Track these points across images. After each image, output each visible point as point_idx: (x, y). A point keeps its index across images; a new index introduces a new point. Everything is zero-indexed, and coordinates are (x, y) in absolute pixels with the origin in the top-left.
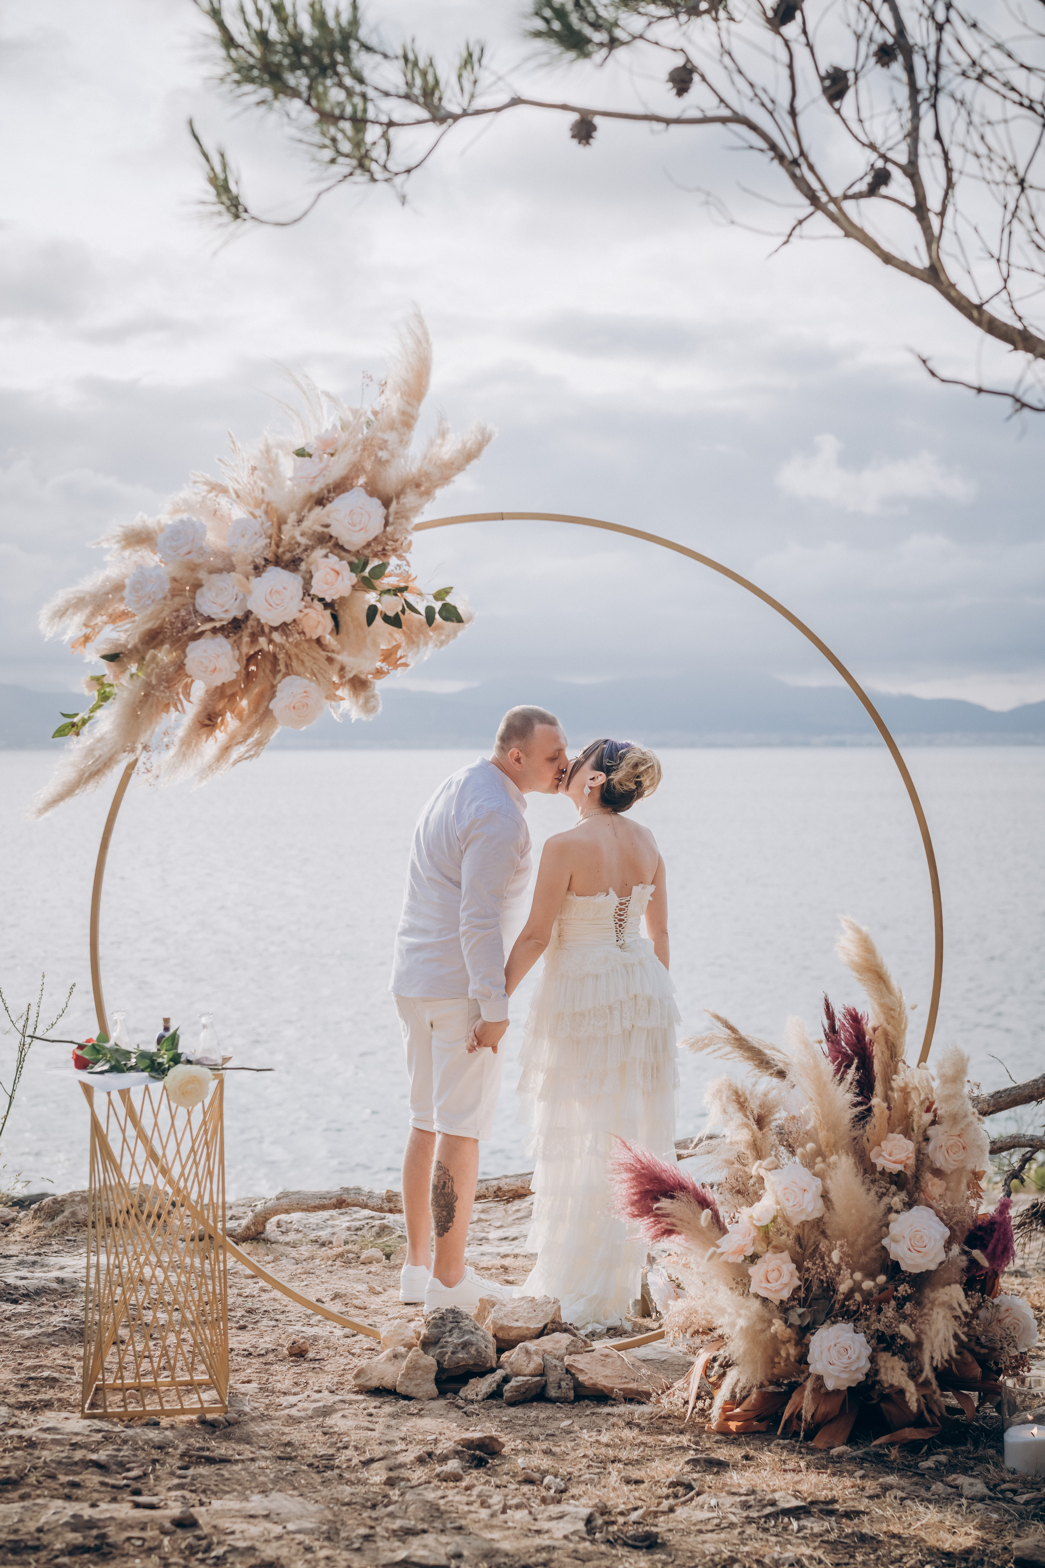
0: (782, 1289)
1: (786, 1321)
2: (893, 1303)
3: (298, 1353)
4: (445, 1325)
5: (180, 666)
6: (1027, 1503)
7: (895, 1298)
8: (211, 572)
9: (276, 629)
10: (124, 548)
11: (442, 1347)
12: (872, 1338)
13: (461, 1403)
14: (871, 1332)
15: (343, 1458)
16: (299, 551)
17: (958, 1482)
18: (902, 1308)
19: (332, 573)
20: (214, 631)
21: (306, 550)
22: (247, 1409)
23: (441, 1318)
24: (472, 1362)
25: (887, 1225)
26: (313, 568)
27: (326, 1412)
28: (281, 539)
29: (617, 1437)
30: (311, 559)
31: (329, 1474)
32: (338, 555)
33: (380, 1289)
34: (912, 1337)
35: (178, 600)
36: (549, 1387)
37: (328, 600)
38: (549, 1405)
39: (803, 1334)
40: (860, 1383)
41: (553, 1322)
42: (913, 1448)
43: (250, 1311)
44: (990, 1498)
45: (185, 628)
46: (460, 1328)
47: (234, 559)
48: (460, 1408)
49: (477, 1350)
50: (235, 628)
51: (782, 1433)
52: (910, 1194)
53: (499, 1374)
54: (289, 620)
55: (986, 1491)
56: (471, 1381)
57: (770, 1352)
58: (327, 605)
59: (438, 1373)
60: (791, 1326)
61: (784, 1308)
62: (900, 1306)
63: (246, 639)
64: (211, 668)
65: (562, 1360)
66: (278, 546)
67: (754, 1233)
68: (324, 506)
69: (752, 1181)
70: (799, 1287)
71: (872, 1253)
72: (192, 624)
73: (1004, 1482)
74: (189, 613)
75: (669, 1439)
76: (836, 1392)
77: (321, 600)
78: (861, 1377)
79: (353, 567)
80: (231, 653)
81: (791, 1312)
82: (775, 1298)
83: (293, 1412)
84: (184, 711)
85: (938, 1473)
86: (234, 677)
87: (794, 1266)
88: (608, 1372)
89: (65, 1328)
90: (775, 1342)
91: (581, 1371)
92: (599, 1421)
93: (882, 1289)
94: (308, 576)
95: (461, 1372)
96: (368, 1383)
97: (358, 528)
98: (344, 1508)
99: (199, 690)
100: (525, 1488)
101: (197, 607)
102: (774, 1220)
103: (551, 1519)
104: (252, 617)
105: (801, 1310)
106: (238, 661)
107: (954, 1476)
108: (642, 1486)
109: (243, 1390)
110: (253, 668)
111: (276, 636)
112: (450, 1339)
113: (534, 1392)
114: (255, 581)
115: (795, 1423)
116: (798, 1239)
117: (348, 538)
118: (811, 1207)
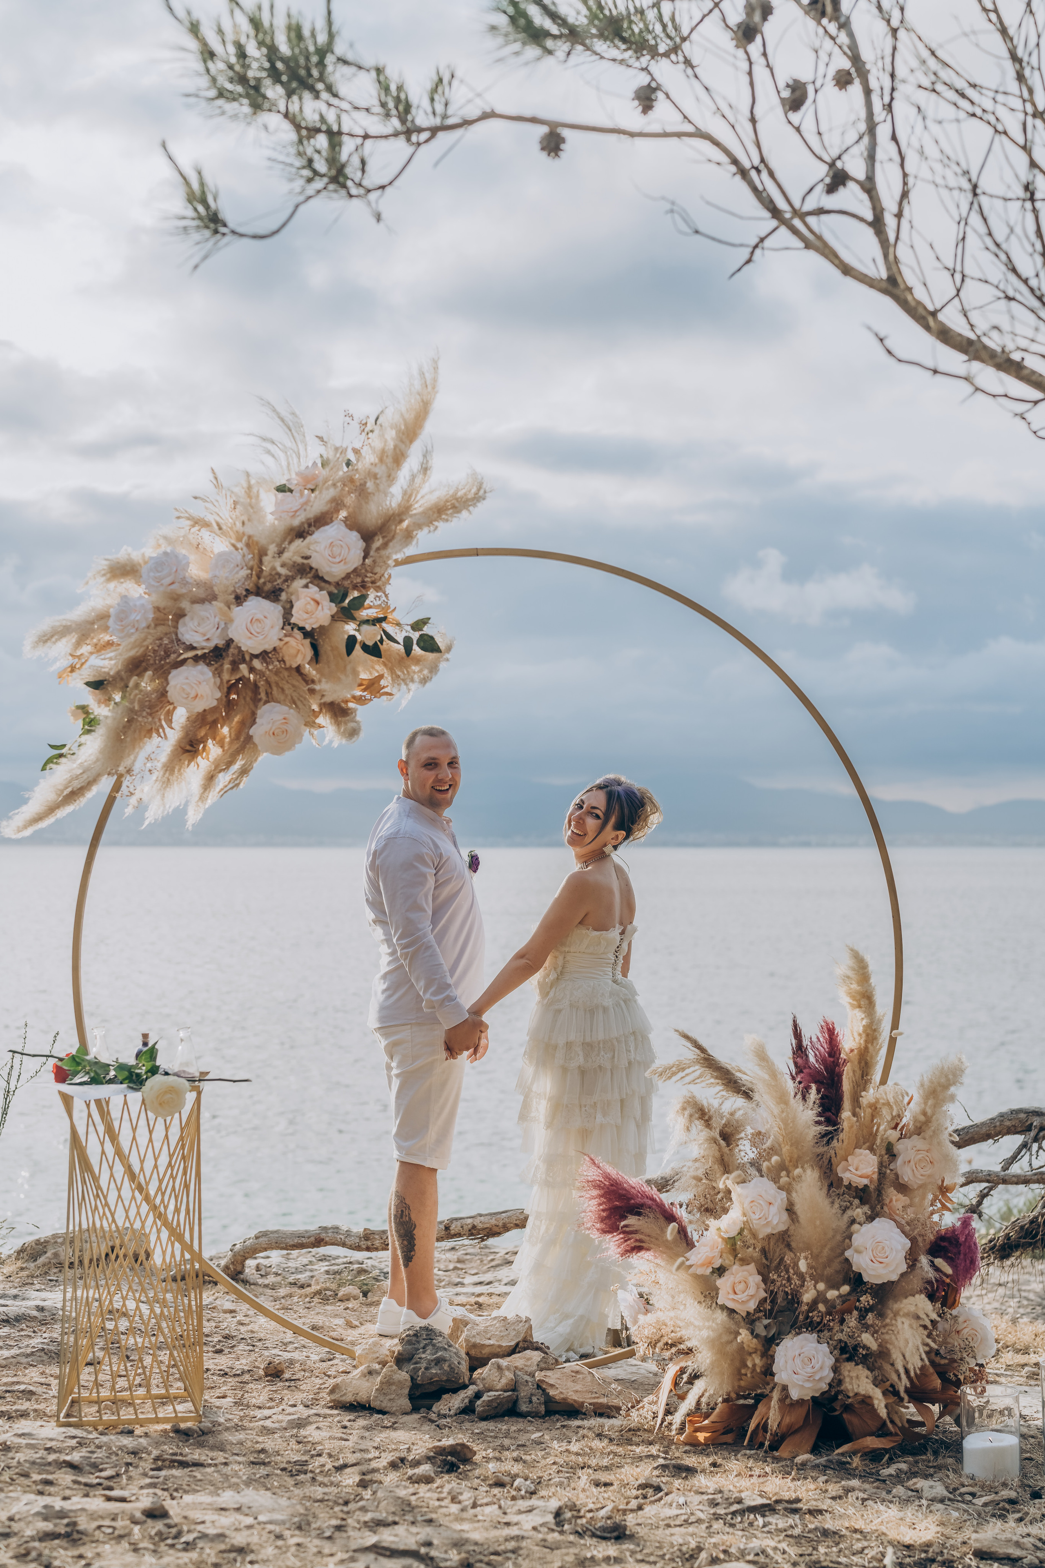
0: (748, 1301)
1: (752, 1333)
2: (855, 1313)
3: (274, 1373)
4: (418, 1342)
5: (163, 694)
6: (985, 1505)
7: (857, 1308)
8: (194, 602)
9: (257, 656)
10: (109, 580)
11: (416, 1363)
12: (835, 1348)
13: (433, 1416)
14: (835, 1343)
15: (317, 1464)
16: (279, 581)
17: (918, 1486)
18: (864, 1318)
19: (312, 602)
20: (196, 659)
21: (286, 580)
22: (222, 1420)
23: (415, 1335)
24: (445, 1378)
25: (850, 1237)
26: (293, 598)
27: (301, 1424)
28: (262, 570)
29: (587, 1446)
30: (290, 590)
31: (302, 1477)
32: (318, 586)
33: (357, 1323)
34: (874, 1346)
35: (161, 629)
36: (521, 1402)
37: (308, 628)
38: (521, 1420)
39: (769, 1343)
40: (823, 1393)
41: (525, 1340)
42: (874, 1456)
43: (227, 1337)
44: (950, 1500)
45: (169, 656)
46: (434, 1345)
47: (215, 589)
48: (433, 1421)
49: (449, 1366)
50: (217, 657)
51: (748, 1444)
52: (872, 1208)
53: (471, 1390)
54: (269, 647)
55: (946, 1493)
56: (444, 1396)
57: (737, 1364)
58: (307, 634)
59: (411, 1389)
60: (757, 1336)
61: (750, 1320)
62: (862, 1317)
63: (227, 666)
64: (193, 695)
65: (534, 1376)
66: (259, 577)
67: (721, 1245)
68: (304, 538)
69: (719, 1196)
70: (765, 1299)
71: (836, 1265)
72: (174, 652)
73: (963, 1486)
74: (172, 642)
75: (638, 1450)
76: (801, 1402)
77: (301, 629)
78: (825, 1387)
79: (333, 598)
80: (212, 680)
81: (757, 1323)
82: (742, 1310)
83: (268, 1423)
84: (166, 738)
85: (899, 1479)
86: (215, 703)
87: (760, 1278)
88: (578, 1387)
89: (43, 1349)
90: (742, 1353)
91: (552, 1386)
92: (569, 1433)
93: (844, 1298)
94: (288, 606)
95: (433, 1388)
96: (343, 1399)
97: (338, 560)
98: (316, 1504)
99: (181, 716)
100: (496, 1491)
101: (180, 636)
102: (740, 1233)
103: (520, 1512)
104: (233, 645)
105: (766, 1322)
106: (219, 688)
107: (915, 1480)
108: (611, 1488)
109: (218, 1404)
110: (235, 696)
111: (257, 663)
112: (423, 1356)
113: (506, 1407)
114: (236, 610)
115: (761, 1432)
116: (764, 1251)
117: (328, 569)
118: (777, 1220)
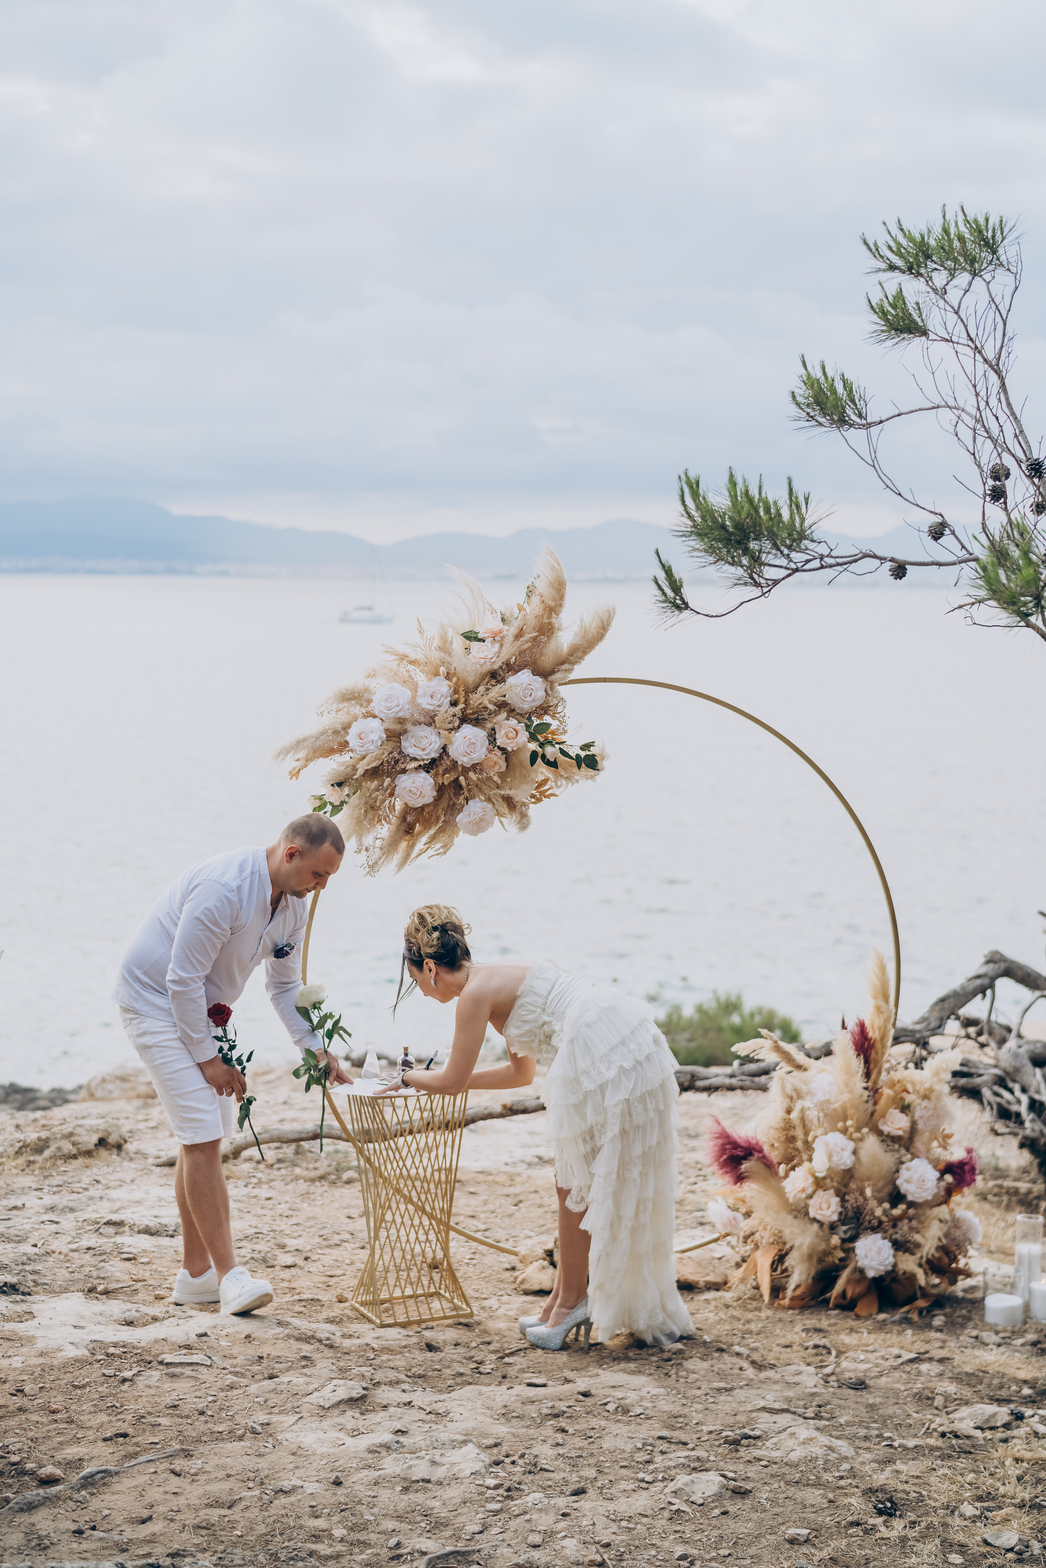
0: (831, 1215)
2: (905, 1221)
5: (390, 791)
8: (414, 724)
9: (469, 768)
12: (894, 1243)
14: (894, 1240)
17: (974, 1334)
18: (912, 1223)
19: (512, 731)
20: (419, 768)
21: (491, 713)
25: (899, 1171)
26: (497, 726)
28: (467, 703)
30: (495, 720)
35: (390, 745)
37: (509, 749)
39: (848, 1243)
40: (887, 1274)
42: (924, 1313)
45: (398, 766)
47: (432, 715)
50: (434, 766)
51: (832, 1306)
52: (910, 1151)
58: (504, 753)
61: (833, 1227)
63: (441, 773)
67: (811, 1182)
68: (501, 681)
70: (843, 1213)
71: (891, 1191)
72: (403, 764)
74: (399, 754)
76: (873, 1279)
78: (888, 1268)
81: (839, 1229)
82: (826, 1220)
84: (389, 823)
86: (432, 800)
87: (838, 1199)
94: (492, 732)
101: (404, 749)
102: (824, 1171)
104: (448, 757)
105: (845, 1228)
106: (434, 788)
107: (967, 1330)
111: (471, 774)
115: (840, 1299)
116: (841, 1180)
117: (519, 704)
118: (847, 1160)
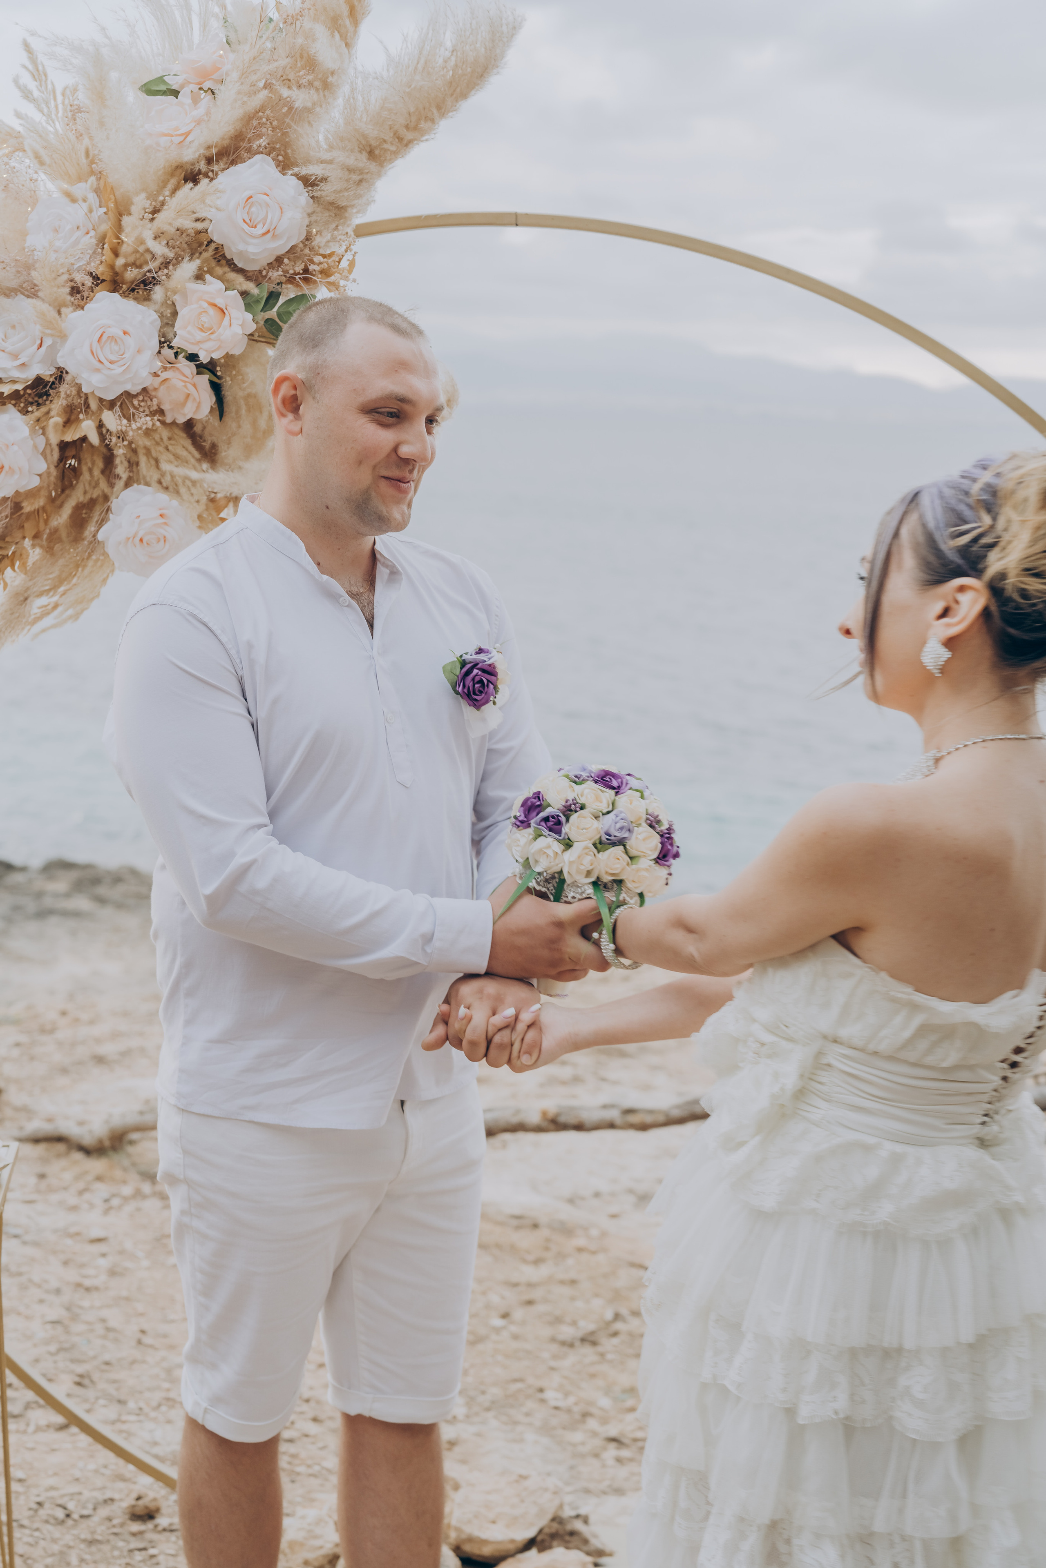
9: (110, 404)
19: (212, 311)
21: (166, 264)
26: (177, 298)
30: (172, 283)
37: (205, 358)
47: (34, 273)
50: (40, 396)
54: (134, 388)
58: (201, 368)
63: (56, 420)
66: (116, 254)
68: (199, 185)
77: (192, 358)
79: (251, 303)
80: (31, 439)
86: (36, 482)
94: (168, 312)
97: (260, 230)
104: (68, 378)
106: (44, 454)
110: (72, 465)
111: (110, 417)
114: (73, 316)
117: (241, 247)
